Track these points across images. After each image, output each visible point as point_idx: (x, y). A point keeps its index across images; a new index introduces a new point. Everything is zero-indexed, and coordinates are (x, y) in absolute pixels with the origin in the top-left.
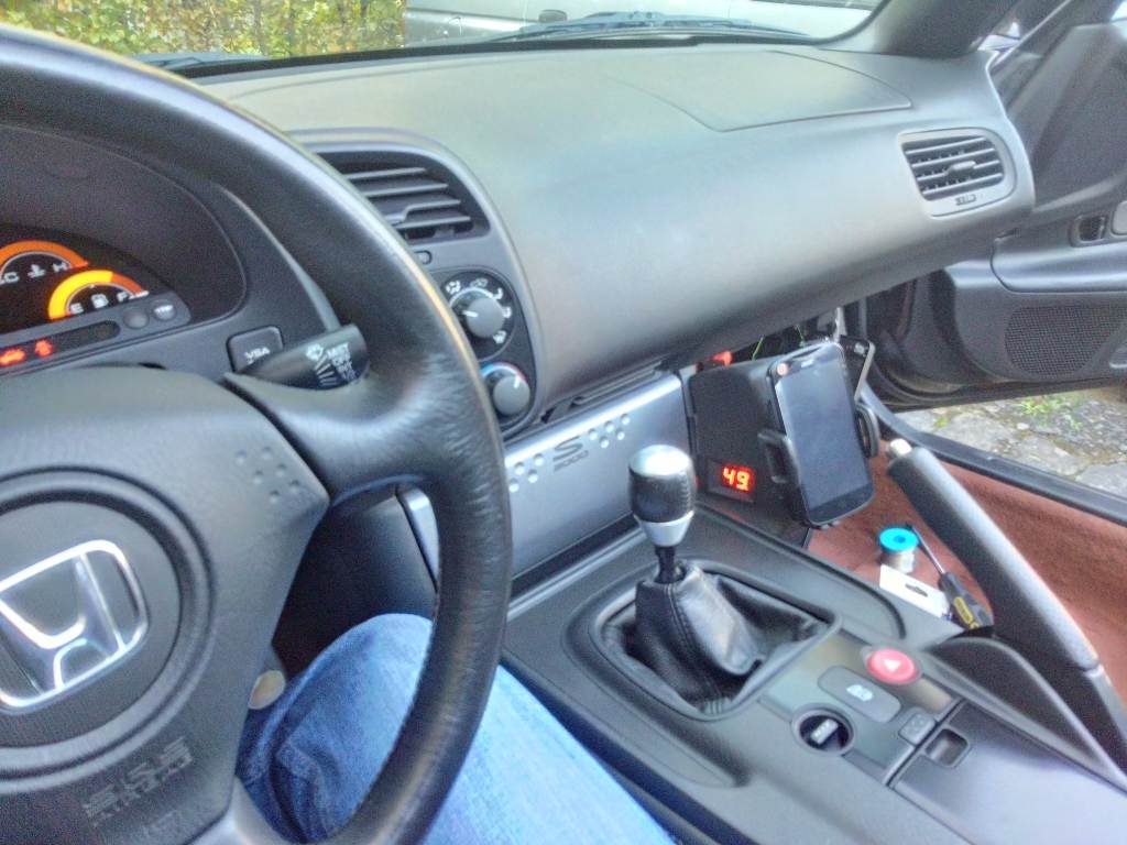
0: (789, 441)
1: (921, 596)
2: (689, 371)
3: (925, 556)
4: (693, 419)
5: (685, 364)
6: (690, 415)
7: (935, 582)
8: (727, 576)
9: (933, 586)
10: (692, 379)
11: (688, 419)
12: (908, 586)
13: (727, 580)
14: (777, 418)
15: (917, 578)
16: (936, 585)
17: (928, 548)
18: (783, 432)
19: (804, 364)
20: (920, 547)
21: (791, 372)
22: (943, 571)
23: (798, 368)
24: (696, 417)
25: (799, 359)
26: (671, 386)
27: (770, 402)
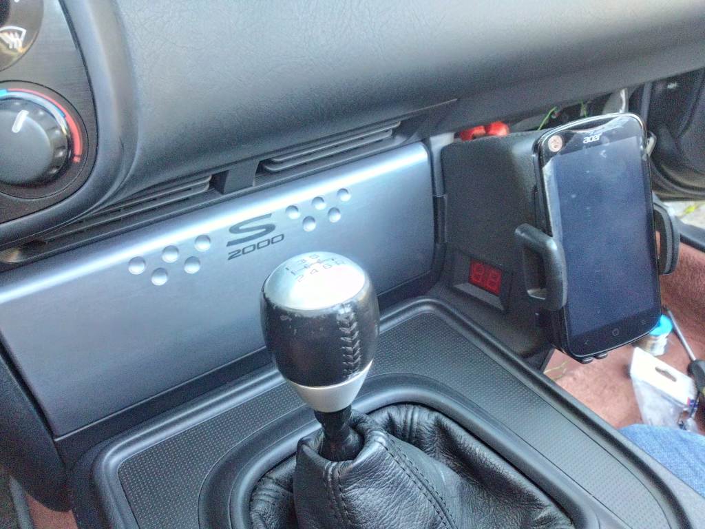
0: (553, 245)
1: (669, 381)
2: (442, 141)
3: (677, 340)
4: (442, 198)
5: (437, 131)
6: (439, 196)
7: (685, 367)
8: (447, 416)
9: (680, 371)
10: (444, 151)
11: (435, 199)
12: (657, 370)
13: (447, 422)
14: (543, 210)
15: (667, 362)
16: (686, 370)
17: (680, 333)
18: (548, 232)
19: (587, 140)
20: (674, 331)
21: (566, 150)
22: (694, 359)
23: (579, 146)
24: (445, 197)
25: (581, 132)
26: (414, 158)
27: (535, 188)
